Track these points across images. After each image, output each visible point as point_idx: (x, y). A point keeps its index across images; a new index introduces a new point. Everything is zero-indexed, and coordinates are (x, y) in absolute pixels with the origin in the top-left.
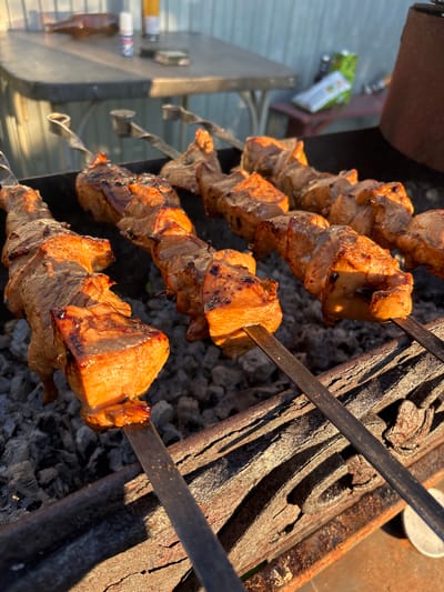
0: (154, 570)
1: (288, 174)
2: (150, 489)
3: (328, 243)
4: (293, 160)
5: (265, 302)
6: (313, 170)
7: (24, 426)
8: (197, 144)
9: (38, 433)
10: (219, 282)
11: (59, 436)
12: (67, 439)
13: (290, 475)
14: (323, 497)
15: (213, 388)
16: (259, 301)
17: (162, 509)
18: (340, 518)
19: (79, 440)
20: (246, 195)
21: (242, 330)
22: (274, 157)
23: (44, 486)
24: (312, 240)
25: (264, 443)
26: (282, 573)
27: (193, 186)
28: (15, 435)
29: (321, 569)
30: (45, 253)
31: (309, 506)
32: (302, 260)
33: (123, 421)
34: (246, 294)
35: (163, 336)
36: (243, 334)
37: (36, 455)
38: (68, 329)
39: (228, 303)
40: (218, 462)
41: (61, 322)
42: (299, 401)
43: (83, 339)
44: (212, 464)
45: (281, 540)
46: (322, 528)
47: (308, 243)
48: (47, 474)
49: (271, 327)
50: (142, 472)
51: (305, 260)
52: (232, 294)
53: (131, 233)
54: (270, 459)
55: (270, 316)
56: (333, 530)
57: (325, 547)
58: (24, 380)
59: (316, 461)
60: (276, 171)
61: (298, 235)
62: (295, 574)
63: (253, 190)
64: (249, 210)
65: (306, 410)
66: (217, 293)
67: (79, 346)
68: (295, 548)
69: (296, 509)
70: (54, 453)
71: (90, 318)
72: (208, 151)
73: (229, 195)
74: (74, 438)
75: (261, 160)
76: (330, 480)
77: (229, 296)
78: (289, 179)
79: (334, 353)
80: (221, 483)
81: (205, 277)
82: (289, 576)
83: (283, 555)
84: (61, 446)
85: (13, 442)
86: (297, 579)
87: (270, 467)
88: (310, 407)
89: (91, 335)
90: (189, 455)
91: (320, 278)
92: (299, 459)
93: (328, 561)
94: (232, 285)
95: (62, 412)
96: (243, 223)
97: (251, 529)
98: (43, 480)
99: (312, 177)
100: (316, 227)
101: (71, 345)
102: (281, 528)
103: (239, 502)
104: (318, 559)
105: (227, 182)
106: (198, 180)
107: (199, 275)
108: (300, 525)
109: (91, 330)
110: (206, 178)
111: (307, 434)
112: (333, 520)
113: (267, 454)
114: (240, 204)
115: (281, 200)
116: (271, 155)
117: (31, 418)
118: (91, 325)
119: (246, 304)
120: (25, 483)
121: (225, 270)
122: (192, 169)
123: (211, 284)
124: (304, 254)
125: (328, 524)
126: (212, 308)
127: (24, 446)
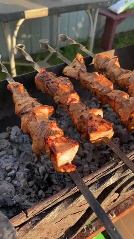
0: (75, 214)
1: (113, 71)
2: (78, 190)
3: (129, 104)
4: (114, 65)
5: (109, 129)
6: (122, 70)
7: (21, 167)
8: (77, 59)
9: (26, 169)
10: (93, 123)
11: (33, 170)
12: (36, 171)
13: (117, 185)
14: (127, 191)
15: (85, 151)
16: (106, 129)
17: (82, 196)
18: (132, 197)
19: (40, 171)
20: (98, 83)
21: (100, 138)
22: (106, 63)
23: (31, 187)
24: (123, 103)
25: (110, 176)
26: (112, 215)
27: (76, 77)
28: (18, 170)
29: (125, 214)
30: (35, 114)
31: (122, 193)
32: (120, 110)
33: (69, 171)
34: (102, 127)
35: (77, 143)
36: (101, 139)
37: (26, 177)
38: (50, 144)
39: (96, 130)
40: (96, 182)
41: (48, 141)
42: (120, 163)
43: (55, 146)
44: (94, 183)
45: (112, 204)
46: (126, 200)
47: (122, 104)
48: (31, 183)
49: (110, 137)
50: (76, 186)
51: (121, 110)
52: (97, 127)
53: (59, 102)
54: (112, 181)
55: (110, 134)
56: (129, 201)
57: (127, 207)
58: (17, 150)
59: (125, 180)
60: (107, 69)
61: (118, 102)
62: (117, 215)
63: (100, 81)
64: (99, 90)
65: (122, 165)
66: (92, 126)
67: (54, 149)
68: (116, 207)
69: (118, 194)
70: (32, 176)
71: (56, 139)
72: (81, 62)
73: (91, 83)
74: (38, 171)
75: (101, 64)
76: (129, 185)
77: (96, 128)
78: (113, 73)
79: (129, 137)
80: (98, 188)
81: (88, 120)
82: (115, 216)
83: (113, 209)
84: (34, 173)
85: (18, 173)
86: (117, 217)
87: (111, 183)
88: (124, 164)
89: (57, 145)
90: (88, 180)
91: (126, 117)
92: (120, 180)
93: (127, 211)
94: (97, 124)
95: (33, 162)
96: (97, 94)
97: (104, 201)
98: (30, 186)
99: (122, 73)
100: (124, 98)
101: (52, 149)
102: (112, 200)
103: (100, 193)
104: (124, 210)
105: (90, 77)
106: (79, 75)
107: (85, 120)
108: (118, 200)
109: (57, 143)
110: (82, 75)
111: (123, 173)
112: (129, 197)
113: (111, 179)
114: (96, 87)
115: (111, 85)
116: (105, 61)
117: (22, 164)
118: (57, 142)
119: (102, 130)
120: (25, 186)
121: (94, 118)
122: (76, 70)
123: (90, 123)
124: (120, 108)
125: (128, 199)
126: (91, 132)
127: (22, 174)
